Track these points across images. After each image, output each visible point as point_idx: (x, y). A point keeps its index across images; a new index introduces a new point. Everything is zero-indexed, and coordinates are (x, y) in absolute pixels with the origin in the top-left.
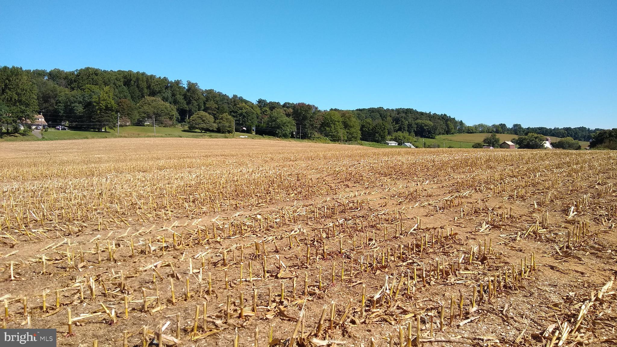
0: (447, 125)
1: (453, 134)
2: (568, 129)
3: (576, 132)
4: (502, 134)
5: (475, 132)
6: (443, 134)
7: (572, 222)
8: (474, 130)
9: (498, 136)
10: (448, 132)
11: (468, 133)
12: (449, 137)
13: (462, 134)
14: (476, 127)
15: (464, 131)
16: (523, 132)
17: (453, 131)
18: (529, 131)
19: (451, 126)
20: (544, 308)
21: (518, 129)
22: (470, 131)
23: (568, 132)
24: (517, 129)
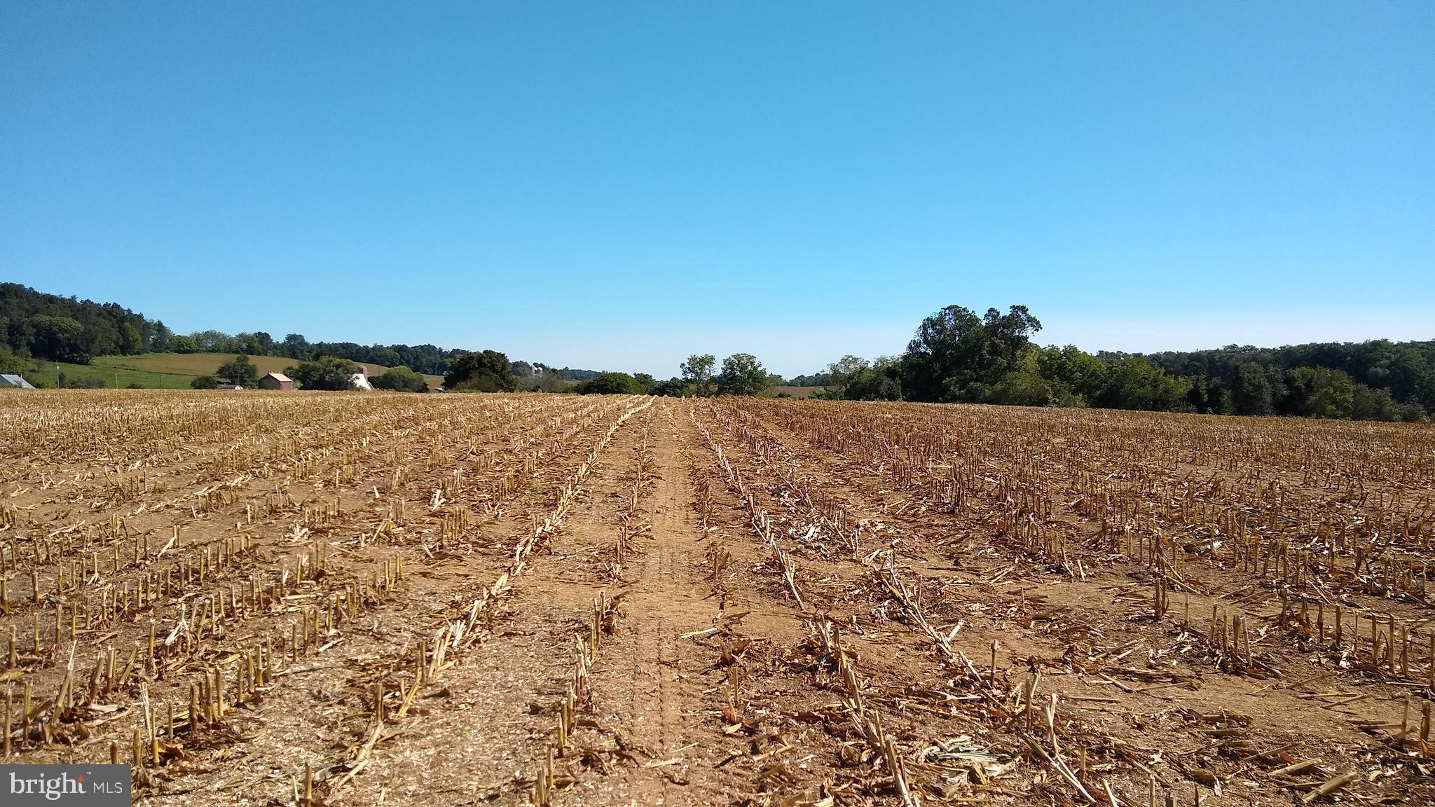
0: (123, 332)
1: (138, 353)
2: (401, 349)
3: (418, 356)
4: (262, 358)
5: (197, 351)
6: (112, 353)
7: (440, 514)
8: (194, 346)
9: (253, 360)
10: (125, 348)
11: (179, 351)
12: (129, 360)
13: (164, 354)
14: (198, 338)
15: (167, 348)
16: (310, 352)
17: (139, 345)
18: (321, 350)
19: (134, 334)
20: (425, 618)
21: (299, 347)
22: (183, 347)
23: (401, 354)
24: (295, 346)
